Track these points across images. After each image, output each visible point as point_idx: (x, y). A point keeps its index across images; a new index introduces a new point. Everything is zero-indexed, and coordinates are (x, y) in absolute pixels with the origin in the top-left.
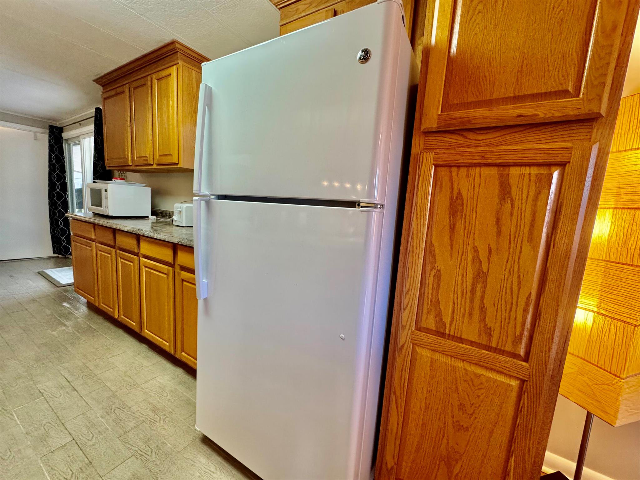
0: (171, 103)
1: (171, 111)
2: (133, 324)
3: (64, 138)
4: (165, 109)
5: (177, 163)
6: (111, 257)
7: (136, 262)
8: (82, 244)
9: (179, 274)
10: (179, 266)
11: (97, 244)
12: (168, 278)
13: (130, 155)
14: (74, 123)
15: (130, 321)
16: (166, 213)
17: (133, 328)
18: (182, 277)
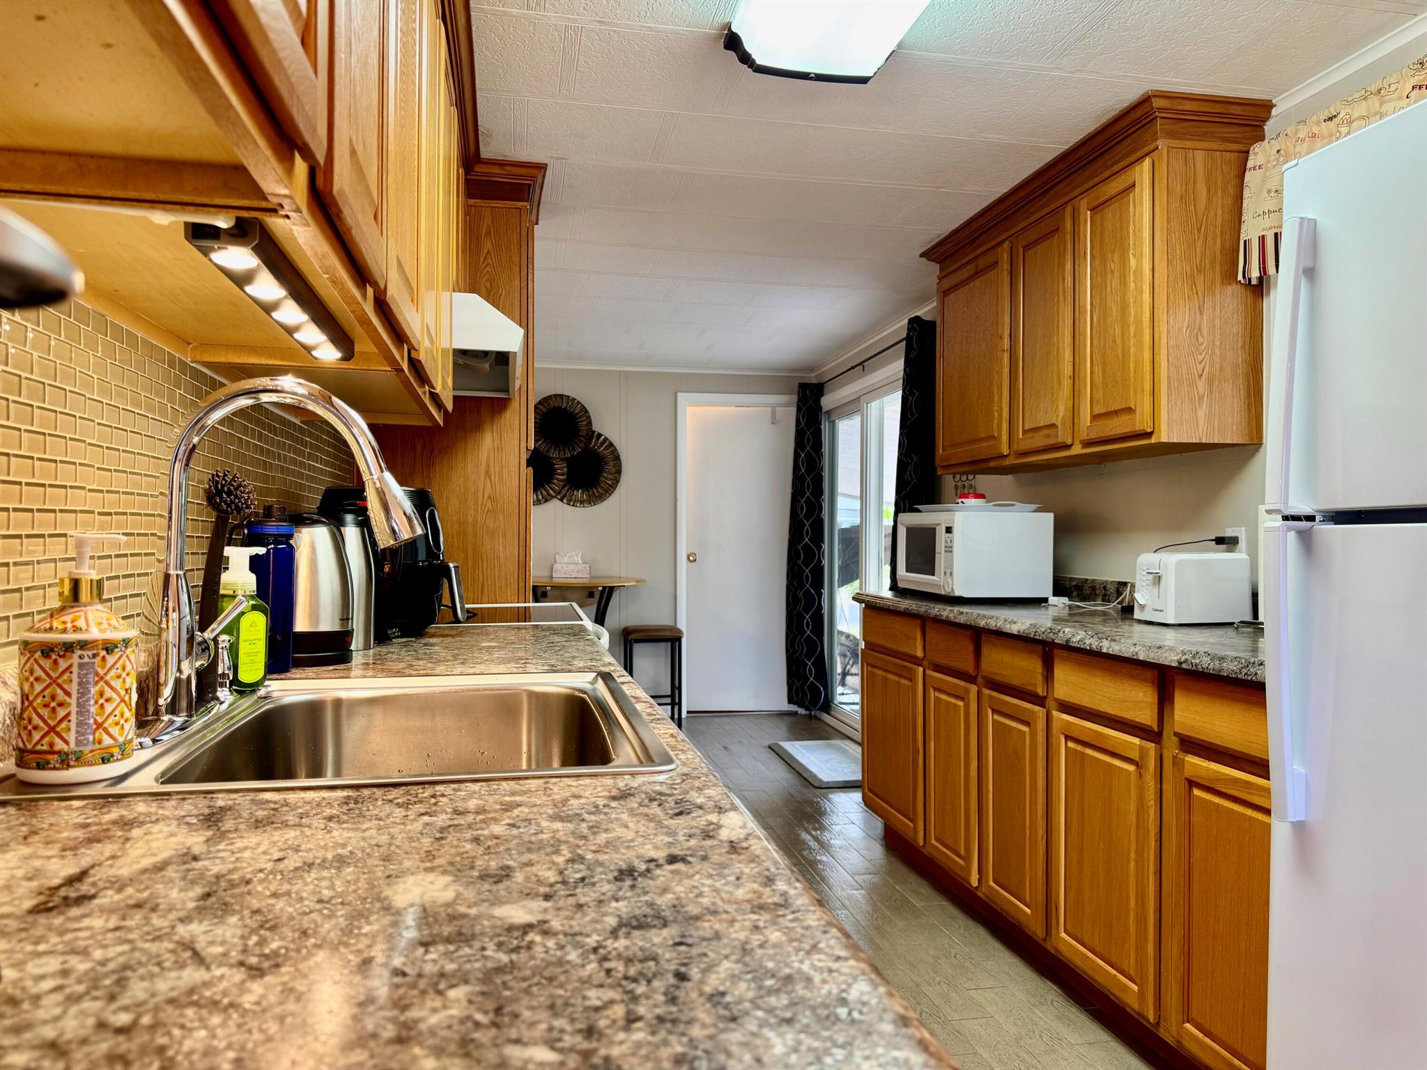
0: (1133, 262)
1: (1132, 285)
2: (1024, 910)
3: (824, 410)
4: (1115, 283)
5: (1149, 430)
6: (967, 707)
7: (1041, 725)
8: (887, 671)
9: (1178, 764)
10: (1175, 739)
11: (928, 672)
12: (1140, 775)
13: (1005, 426)
14: (853, 368)
15: (1013, 899)
16: (1093, 589)
17: (1023, 920)
18: (1188, 772)
